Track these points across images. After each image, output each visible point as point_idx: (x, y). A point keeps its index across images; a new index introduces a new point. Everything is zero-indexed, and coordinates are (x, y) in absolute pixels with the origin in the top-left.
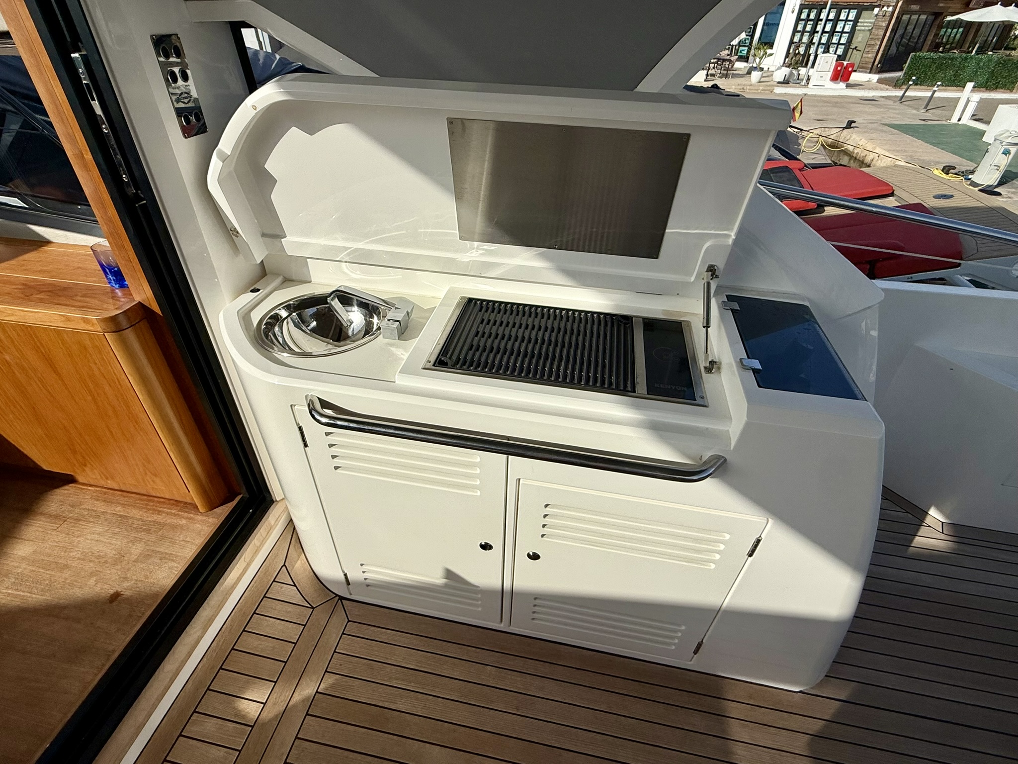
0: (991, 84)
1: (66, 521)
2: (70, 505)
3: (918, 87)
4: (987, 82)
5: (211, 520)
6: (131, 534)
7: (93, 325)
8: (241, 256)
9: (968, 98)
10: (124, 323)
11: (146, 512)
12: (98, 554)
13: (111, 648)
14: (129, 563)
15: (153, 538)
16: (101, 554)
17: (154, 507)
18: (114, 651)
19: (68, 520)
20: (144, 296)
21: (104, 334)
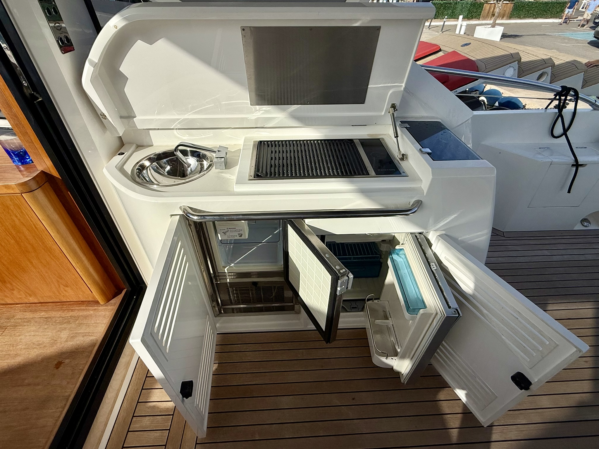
0: (469, 16)
1: (6, 328)
2: (6, 319)
3: (436, 20)
4: (467, 15)
5: (109, 307)
6: (57, 326)
7: (13, 189)
8: (108, 132)
9: (461, 24)
10: (34, 186)
11: (63, 312)
12: (38, 343)
13: (67, 394)
14: (61, 344)
15: (73, 325)
16: (40, 342)
17: (68, 308)
18: (69, 396)
19: (8, 328)
20: (45, 166)
21: (21, 194)
